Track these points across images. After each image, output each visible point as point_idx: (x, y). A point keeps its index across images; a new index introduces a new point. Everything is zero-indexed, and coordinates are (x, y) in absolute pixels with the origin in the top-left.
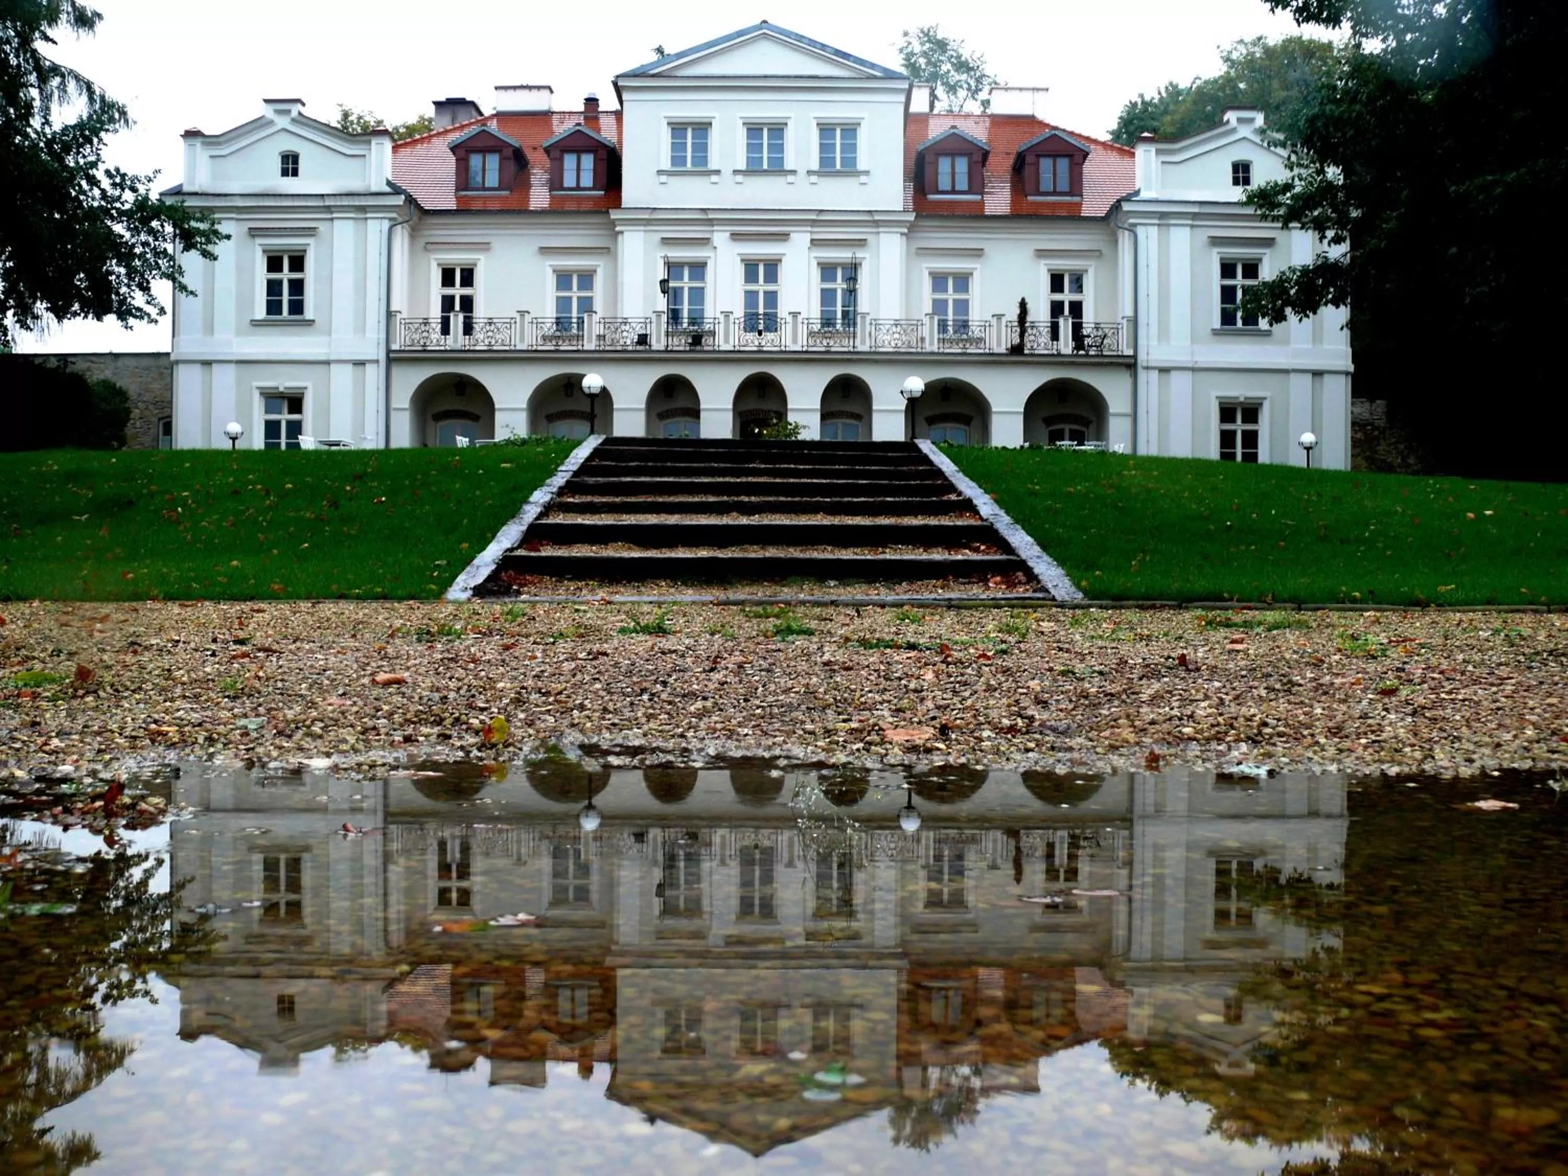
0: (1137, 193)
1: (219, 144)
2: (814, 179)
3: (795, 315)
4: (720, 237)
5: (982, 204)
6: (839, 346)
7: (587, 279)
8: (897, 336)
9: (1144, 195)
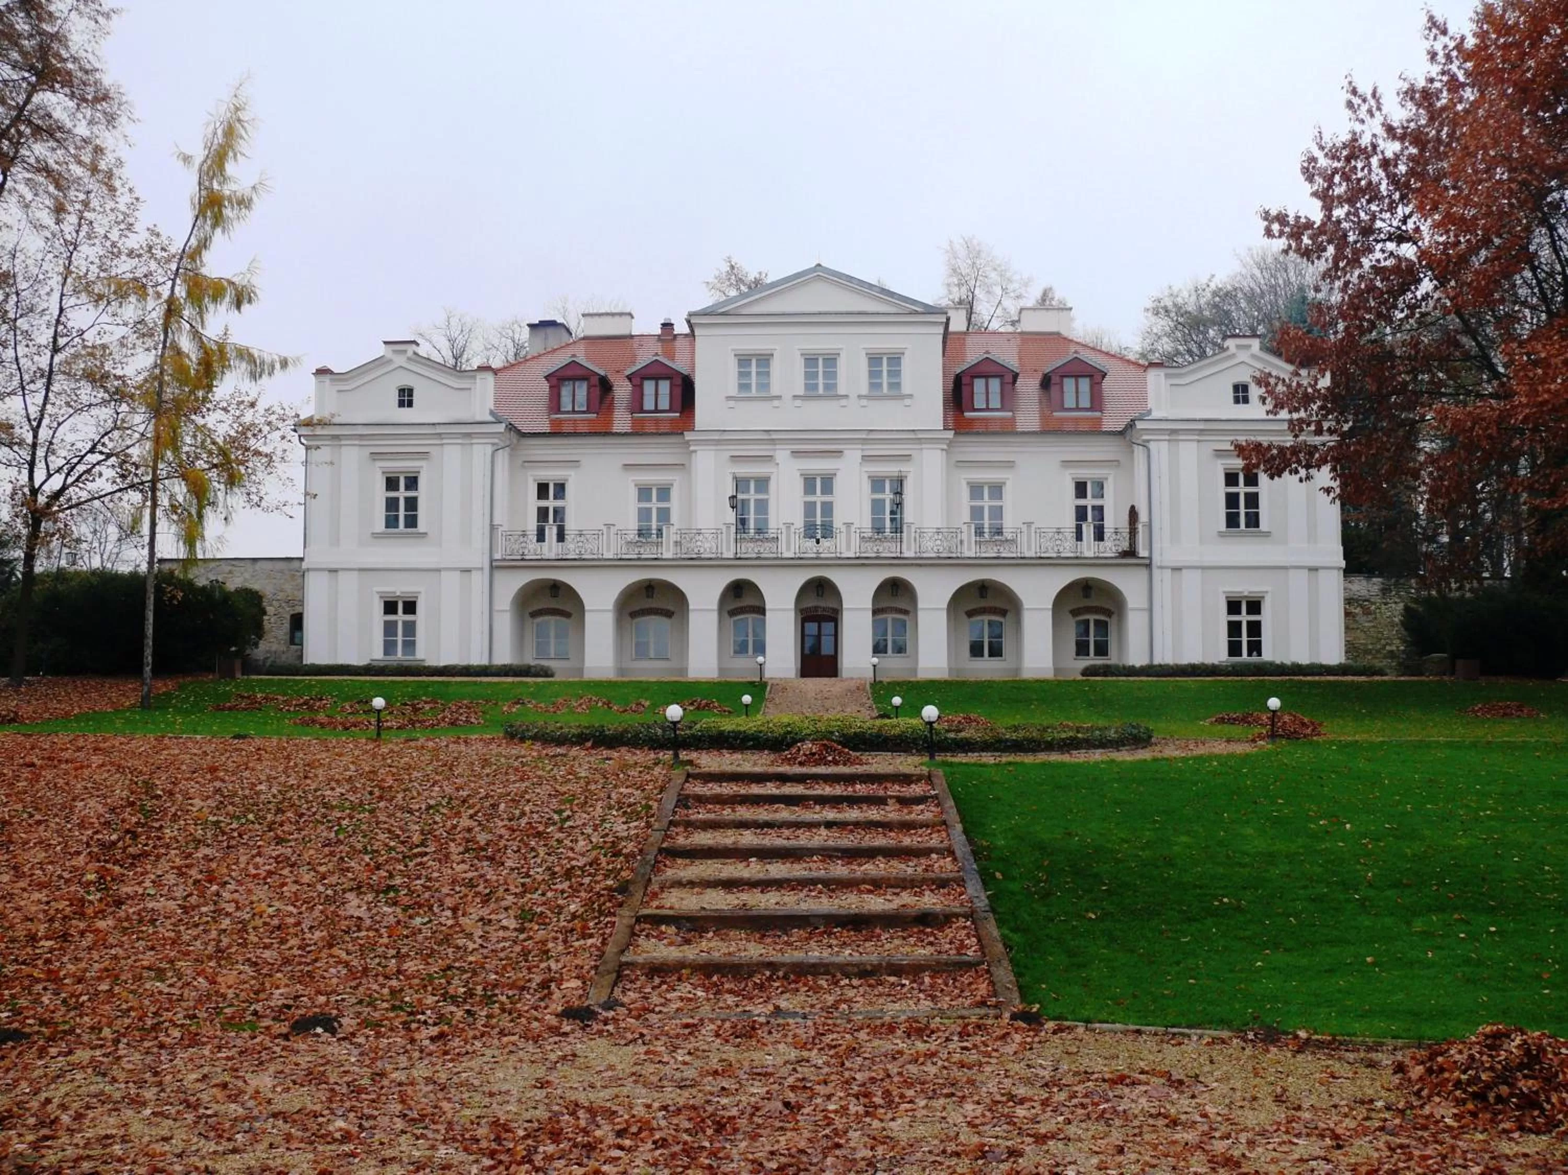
0: (1150, 412)
1: (346, 380)
2: (864, 402)
3: (848, 525)
4: (782, 455)
5: (1013, 419)
6: (888, 549)
7: (664, 493)
8: (938, 542)
9: (1155, 414)
